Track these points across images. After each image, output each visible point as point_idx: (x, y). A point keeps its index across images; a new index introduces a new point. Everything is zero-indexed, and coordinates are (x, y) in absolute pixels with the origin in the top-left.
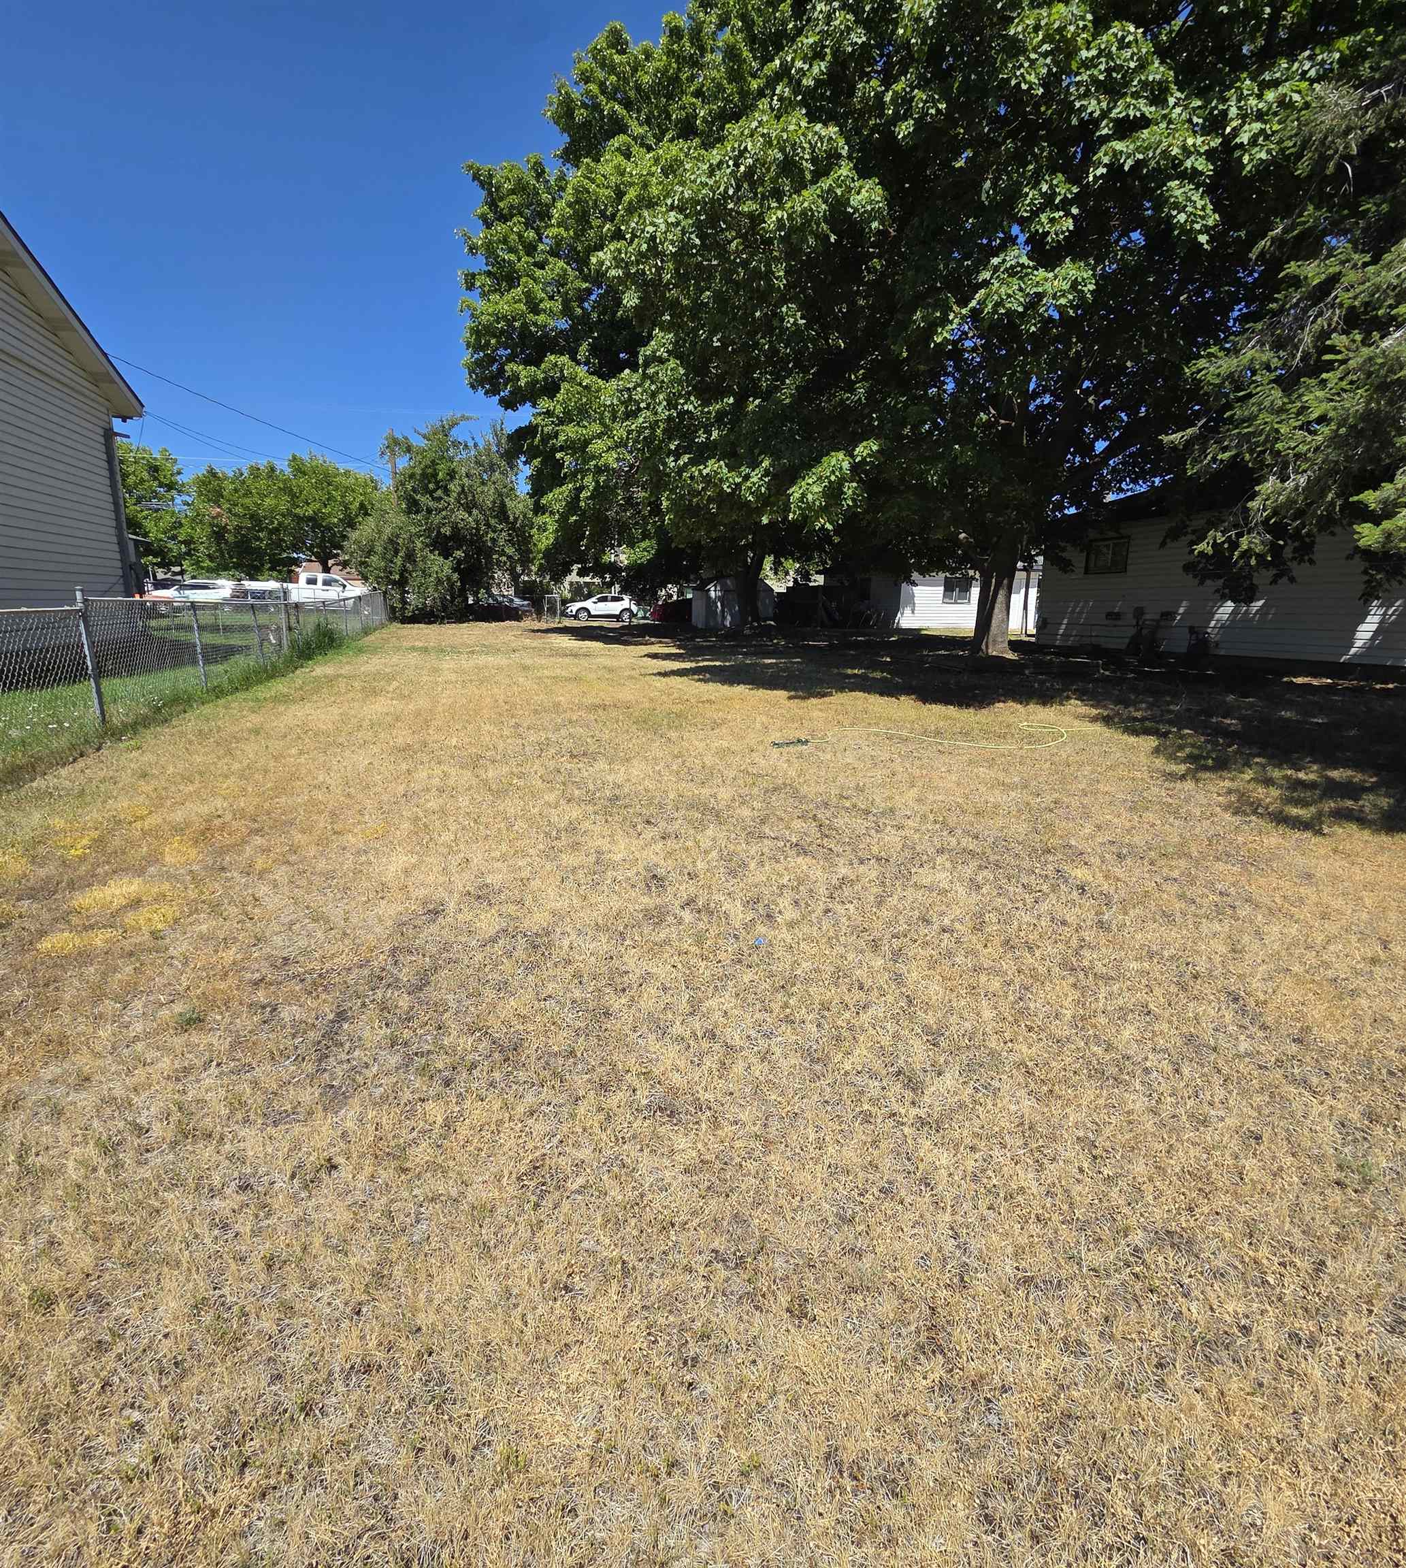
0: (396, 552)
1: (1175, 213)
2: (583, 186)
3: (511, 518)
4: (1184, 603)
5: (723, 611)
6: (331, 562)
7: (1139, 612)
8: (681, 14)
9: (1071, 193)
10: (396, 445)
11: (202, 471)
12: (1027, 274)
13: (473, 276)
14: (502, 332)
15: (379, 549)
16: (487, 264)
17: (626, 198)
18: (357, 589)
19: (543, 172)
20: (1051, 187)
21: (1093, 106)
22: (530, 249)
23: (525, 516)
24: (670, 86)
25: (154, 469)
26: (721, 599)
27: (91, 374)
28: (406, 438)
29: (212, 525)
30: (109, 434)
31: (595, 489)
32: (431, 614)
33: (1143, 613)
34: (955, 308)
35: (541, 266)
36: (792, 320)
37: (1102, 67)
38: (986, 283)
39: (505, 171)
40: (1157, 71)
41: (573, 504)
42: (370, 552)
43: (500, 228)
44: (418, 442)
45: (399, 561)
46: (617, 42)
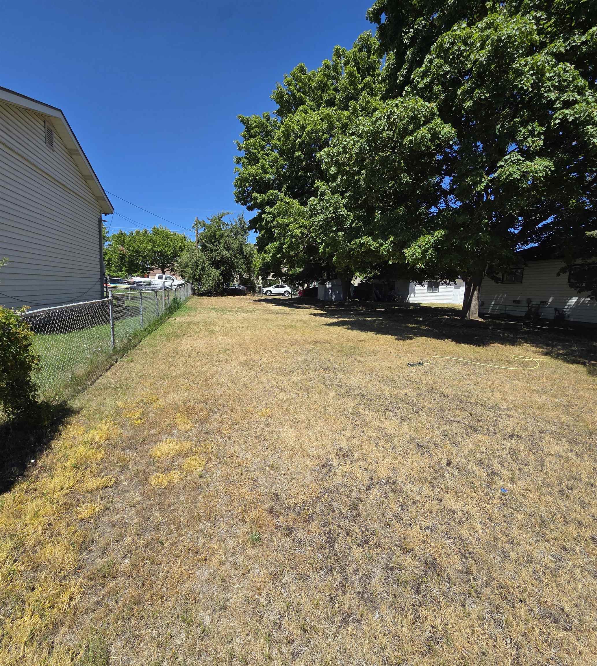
0: (198, 267)
1: (592, 139)
2: (288, 125)
3: (245, 254)
4: (552, 298)
5: (332, 293)
6: (165, 270)
7: (529, 301)
8: (330, 60)
9: (542, 130)
10: (199, 224)
11: (117, 233)
12: (520, 163)
13: (240, 159)
14: (251, 180)
15: (190, 265)
16: (246, 154)
17: (307, 129)
18: (179, 281)
19: (270, 119)
20: (533, 128)
21: (553, 96)
22: (263, 148)
23: (250, 253)
24: (323, 87)
26: (331, 289)
27: (96, 197)
28: (204, 221)
30: (100, 221)
31: (290, 244)
32: (210, 292)
33: (531, 301)
34: (485, 176)
35: (267, 155)
36: (406, 180)
37: (557, 80)
38: (502, 167)
39: (254, 119)
40: (581, 82)
41: (279, 249)
42: (187, 266)
43: (252, 140)
44: (208, 223)
45: (198, 270)
46: (302, 70)
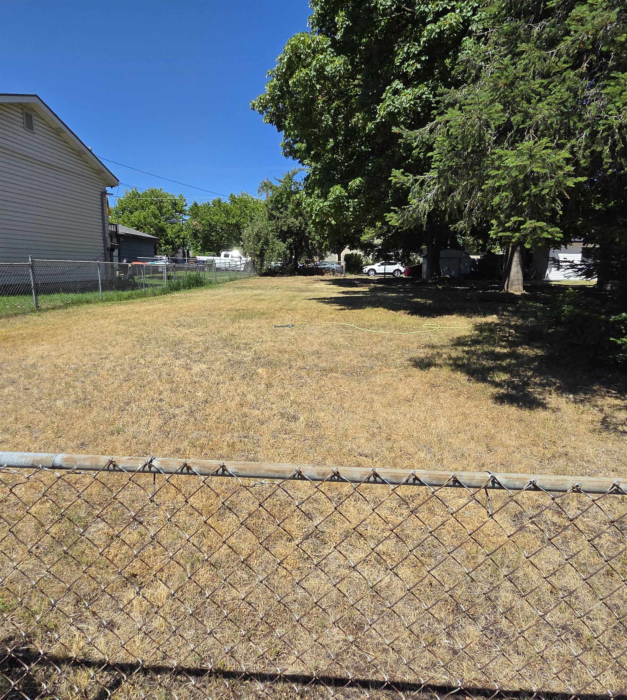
0: (260, 240)
10: (265, 186)
11: (192, 204)
25: (175, 204)
27: (96, 170)
28: (270, 183)
29: (193, 229)
44: (277, 184)
45: (260, 245)
